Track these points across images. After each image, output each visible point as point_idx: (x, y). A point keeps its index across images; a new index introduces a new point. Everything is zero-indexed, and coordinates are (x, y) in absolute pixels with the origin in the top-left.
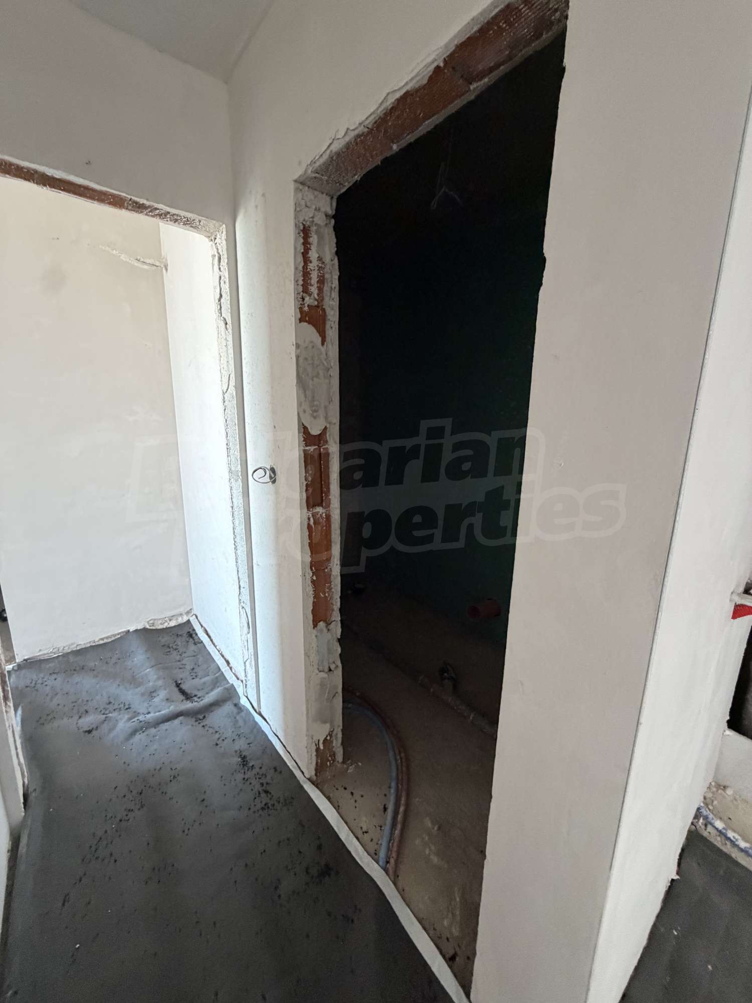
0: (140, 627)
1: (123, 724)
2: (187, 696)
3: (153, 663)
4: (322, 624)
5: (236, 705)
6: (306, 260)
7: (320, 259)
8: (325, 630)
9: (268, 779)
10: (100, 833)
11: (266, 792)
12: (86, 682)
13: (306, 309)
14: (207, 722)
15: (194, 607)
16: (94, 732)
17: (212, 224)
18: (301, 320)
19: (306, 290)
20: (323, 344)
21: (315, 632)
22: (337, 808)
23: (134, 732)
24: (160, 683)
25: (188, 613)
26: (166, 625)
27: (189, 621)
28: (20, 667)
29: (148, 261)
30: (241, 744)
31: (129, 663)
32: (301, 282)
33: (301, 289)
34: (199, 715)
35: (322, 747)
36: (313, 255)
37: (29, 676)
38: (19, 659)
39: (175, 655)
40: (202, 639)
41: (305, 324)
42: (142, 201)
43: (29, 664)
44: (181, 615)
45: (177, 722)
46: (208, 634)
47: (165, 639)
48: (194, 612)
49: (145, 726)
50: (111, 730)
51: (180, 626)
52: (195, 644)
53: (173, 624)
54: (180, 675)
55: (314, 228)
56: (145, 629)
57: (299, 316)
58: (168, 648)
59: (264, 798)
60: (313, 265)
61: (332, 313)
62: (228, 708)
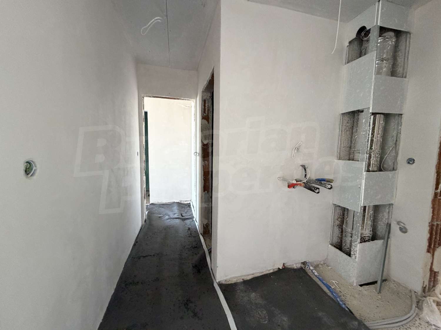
0: (177, 202)
1: (167, 217)
2: (182, 216)
3: (178, 209)
4: (206, 192)
5: (193, 220)
6: (205, 106)
7: (208, 106)
8: (207, 193)
9: (192, 233)
10: (156, 231)
11: (191, 234)
12: (162, 209)
13: (204, 116)
14: (185, 221)
15: (192, 200)
16: (161, 218)
17: (193, 99)
18: (203, 119)
19: (204, 112)
20: (208, 123)
21: (204, 193)
22: (204, 239)
23: (168, 219)
24: (178, 212)
25: (190, 201)
26: (184, 203)
27: (190, 203)
28: (150, 205)
29: (187, 106)
30: (190, 226)
31: (173, 208)
32: (203, 111)
33: (203, 112)
34: (184, 220)
35: (205, 226)
36: (207, 105)
37: (152, 206)
38: (150, 203)
39: (183, 209)
40: (191, 207)
41: (203, 120)
42: (178, 98)
43: (152, 204)
44: (188, 201)
45: (178, 219)
46: (193, 207)
47: (183, 205)
48: (192, 201)
49: (171, 218)
50: (164, 218)
51: (188, 204)
52: (189, 208)
53: (186, 203)
54: (182, 212)
55: (206, 100)
56: (178, 202)
57: (202, 118)
58: (182, 207)
59: (190, 235)
60: (206, 107)
61: (210, 117)
62: (191, 220)
